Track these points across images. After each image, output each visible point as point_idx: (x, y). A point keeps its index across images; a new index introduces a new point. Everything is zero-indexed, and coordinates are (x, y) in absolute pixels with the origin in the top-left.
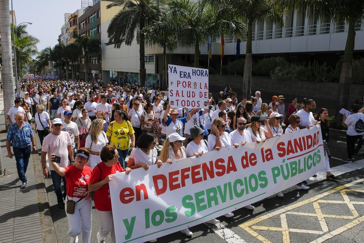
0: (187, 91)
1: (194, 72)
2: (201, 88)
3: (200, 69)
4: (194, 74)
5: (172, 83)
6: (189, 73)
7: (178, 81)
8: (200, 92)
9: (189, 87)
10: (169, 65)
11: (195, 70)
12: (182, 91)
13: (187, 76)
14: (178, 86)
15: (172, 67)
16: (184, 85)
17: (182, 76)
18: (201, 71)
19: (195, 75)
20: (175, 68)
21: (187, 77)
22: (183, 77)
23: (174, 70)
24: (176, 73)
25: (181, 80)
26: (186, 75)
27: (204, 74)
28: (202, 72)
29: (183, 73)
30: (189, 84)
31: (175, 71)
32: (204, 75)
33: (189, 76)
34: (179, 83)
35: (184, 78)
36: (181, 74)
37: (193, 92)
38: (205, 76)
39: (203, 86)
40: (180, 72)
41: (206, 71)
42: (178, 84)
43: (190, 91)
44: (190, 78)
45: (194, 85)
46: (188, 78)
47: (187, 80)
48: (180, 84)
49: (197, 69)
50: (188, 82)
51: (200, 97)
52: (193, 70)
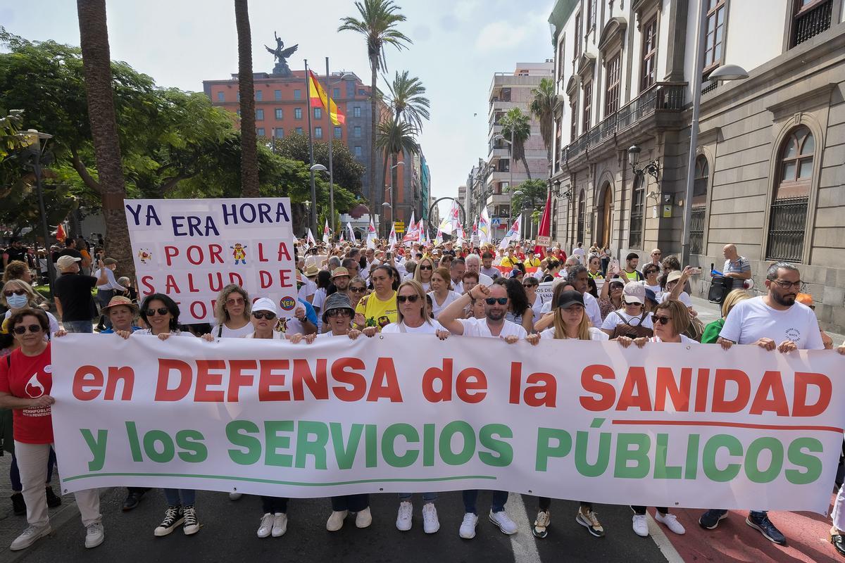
0: (210, 276)
1: (230, 211)
2: (262, 259)
3: (255, 201)
4: (231, 218)
5: (145, 256)
6: (209, 218)
7: (167, 249)
8: (261, 273)
9: (213, 261)
10: (127, 202)
11: (234, 207)
12: (190, 276)
13: (202, 228)
14: (169, 263)
15: (139, 207)
16: (196, 257)
17: (186, 229)
18: (260, 206)
19: (236, 222)
20: (150, 207)
21: (204, 233)
22: (186, 234)
23: (149, 217)
24: (159, 223)
25: (183, 243)
26: (198, 224)
27: (273, 215)
28: (264, 209)
29: (185, 222)
30: (212, 254)
31: (153, 216)
32: (274, 218)
33: (211, 226)
34: (172, 252)
35: (192, 234)
36: (175, 226)
37: (231, 275)
38: (278, 220)
39: (271, 252)
40: (174, 219)
41: (280, 205)
42: (168, 256)
43: (219, 275)
44: (217, 233)
45: (235, 253)
46: (207, 234)
47: (204, 242)
48: (177, 254)
49: (239, 202)
50: (211, 247)
51: (263, 286)
52: (224, 207)
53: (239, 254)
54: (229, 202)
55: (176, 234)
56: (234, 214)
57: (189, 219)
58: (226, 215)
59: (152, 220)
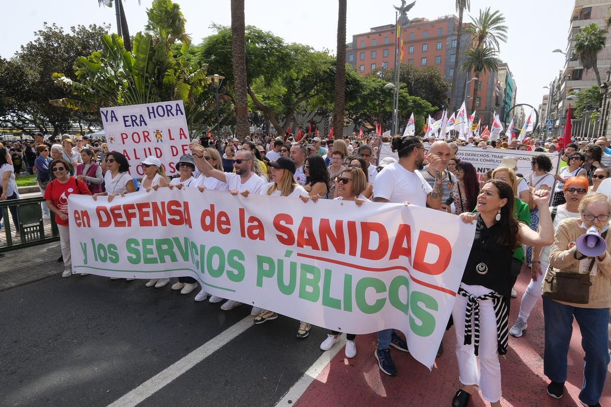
0: (145, 149)
1: (151, 111)
2: (171, 139)
3: (164, 104)
4: (152, 115)
5: (112, 139)
6: (141, 116)
7: (122, 134)
8: (172, 147)
9: (145, 141)
10: (101, 109)
11: (153, 108)
12: (134, 150)
13: (138, 121)
14: (124, 143)
15: (107, 111)
16: (137, 139)
17: (129, 123)
18: (166, 106)
19: (155, 117)
20: (112, 111)
21: (139, 125)
22: (130, 126)
23: (112, 117)
24: (117, 120)
25: (129, 131)
26: (136, 120)
27: (174, 111)
28: (169, 108)
29: (129, 119)
30: (145, 136)
31: (114, 117)
32: (175, 114)
33: (143, 121)
34: (124, 136)
35: (133, 126)
36: (125, 121)
37: (156, 148)
38: (177, 115)
39: (176, 134)
40: (124, 117)
41: (177, 105)
42: (123, 139)
43: (149, 149)
44: (146, 124)
45: (156, 136)
46: (141, 125)
47: (140, 129)
48: (127, 137)
49: (155, 105)
50: (143, 132)
51: (174, 155)
52: (148, 108)
53: (159, 136)
54: (150, 105)
55: (126, 126)
56: (154, 112)
57: (131, 116)
58: (149, 113)
59: (114, 118)
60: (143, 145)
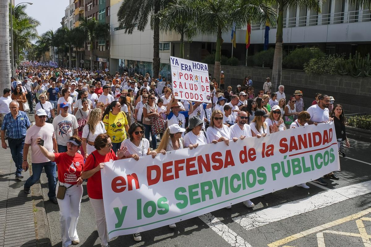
0: (190, 84)
1: (194, 65)
2: (202, 82)
3: (200, 63)
5: (175, 74)
6: (190, 66)
8: (202, 86)
10: (171, 57)
12: (185, 83)
13: (188, 68)
14: (180, 78)
15: (174, 59)
16: (187, 78)
17: (184, 68)
18: (201, 65)
20: (176, 60)
22: (184, 70)
25: (184, 72)
26: (187, 67)
30: (190, 77)
31: (177, 62)
32: (204, 69)
33: (190, 69)
34: (181, 74)
35: (186, 70)
36: (182, 67)
37: (195, 85)
39: (204, 80)
40: (182, 64)
41: (206, 66)
42: (180, 76)
44: (191, 71)
45: (196, 78)
46: (189, 71)
47: (189, 73)
48: (182, 75)
49: (197, 63)
50: (190, 75)
51: (202, 91)
53: (197, 79)
54: (194, 62)
55: (182, 69)
56: (195, 66)
57: (185, 65)
58: (194, 66)
59: (177, 64)
60: (189, 82)
